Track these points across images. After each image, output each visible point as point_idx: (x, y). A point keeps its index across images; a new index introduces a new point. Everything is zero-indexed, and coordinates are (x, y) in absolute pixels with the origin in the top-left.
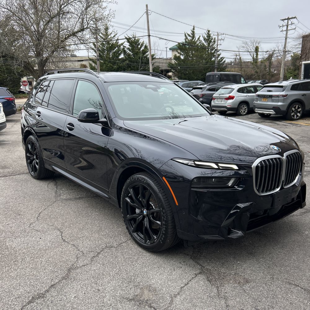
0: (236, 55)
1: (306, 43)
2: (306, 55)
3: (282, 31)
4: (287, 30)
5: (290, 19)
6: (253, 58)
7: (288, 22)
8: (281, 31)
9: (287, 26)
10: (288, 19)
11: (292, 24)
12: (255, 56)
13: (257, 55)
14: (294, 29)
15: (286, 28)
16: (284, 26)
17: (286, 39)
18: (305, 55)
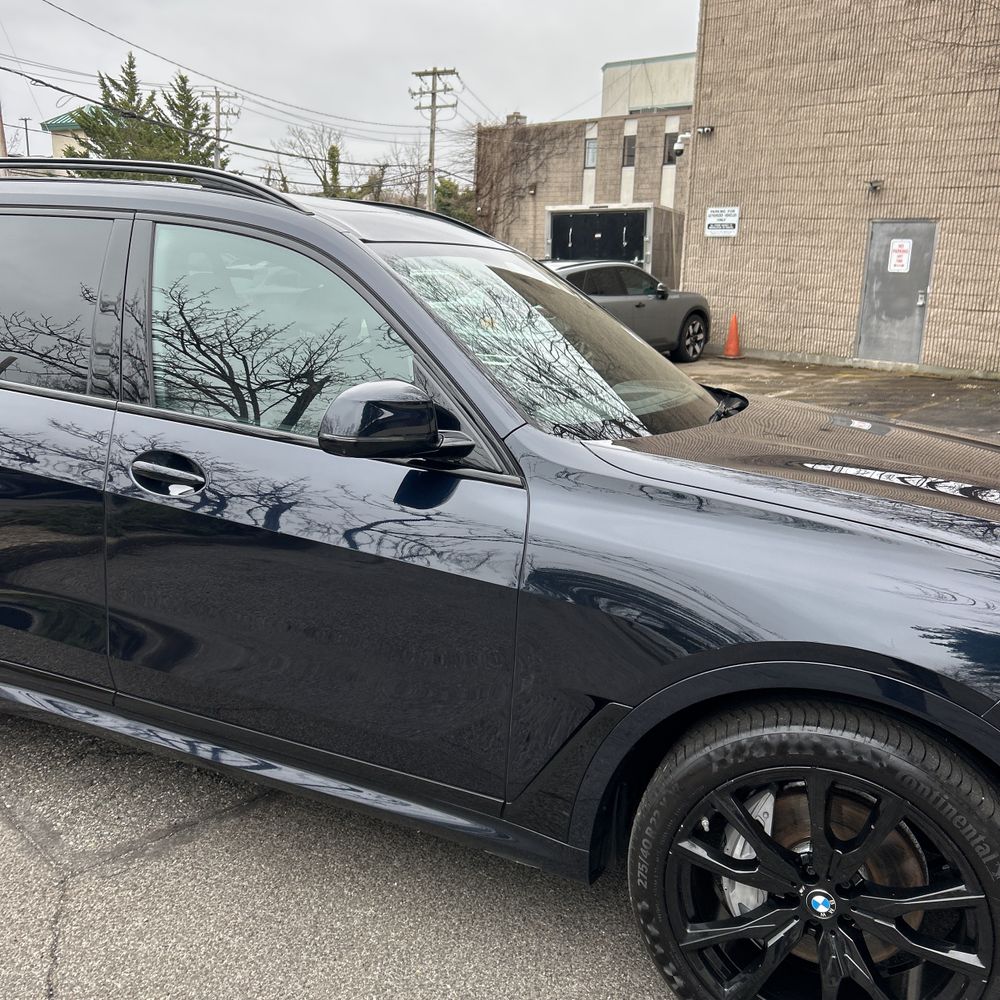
0: (270, 170)
1: (489, 150)
2: (492, 187)
3: (419, 108)
4: (433, 107)
5: (439, 73)
6: (325, 183)
7: (434, 84)
8: (417, 108)
9: (434, 95)
10: (435, 73)
11: (446, 90)
12: (329, 176)
13: (335, 173)
14: (453, 106)
15: (431, 98)
16: (424, 93)
17: (433, 132)
18: (488, 186)
